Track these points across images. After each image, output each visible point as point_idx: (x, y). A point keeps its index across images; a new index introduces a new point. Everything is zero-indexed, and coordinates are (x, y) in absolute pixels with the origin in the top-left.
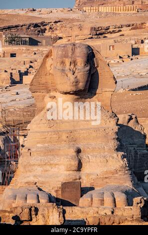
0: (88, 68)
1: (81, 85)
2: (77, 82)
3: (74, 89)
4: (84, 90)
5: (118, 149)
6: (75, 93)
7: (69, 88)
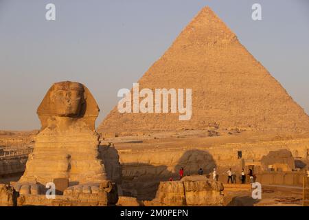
0: (79, 98)
1: (73, 110)
2: (70, 108)
3: (68, 112)
4: (76, 114)
5: (98, 158)
6: (70, 115)
7: (64, 112)
